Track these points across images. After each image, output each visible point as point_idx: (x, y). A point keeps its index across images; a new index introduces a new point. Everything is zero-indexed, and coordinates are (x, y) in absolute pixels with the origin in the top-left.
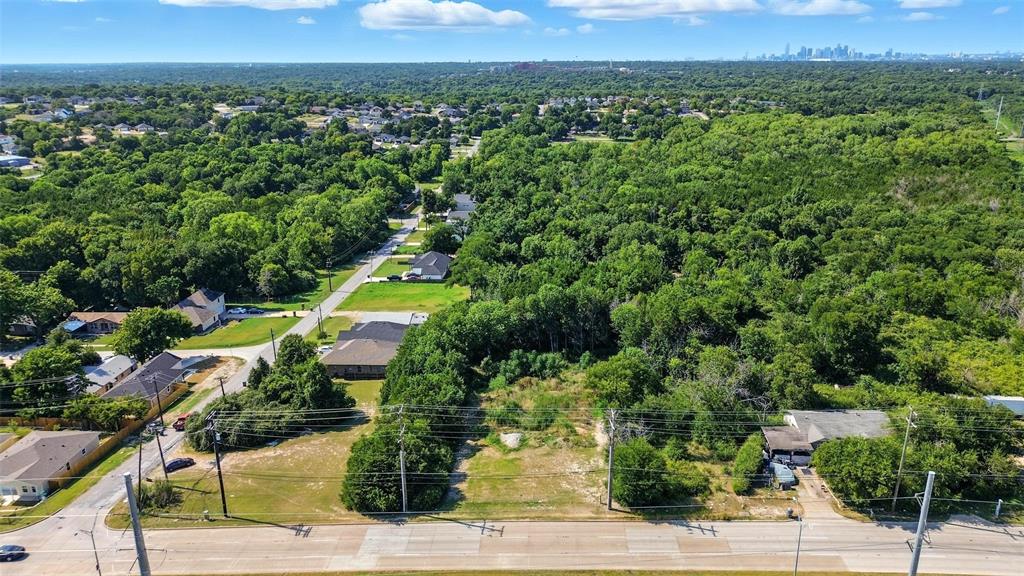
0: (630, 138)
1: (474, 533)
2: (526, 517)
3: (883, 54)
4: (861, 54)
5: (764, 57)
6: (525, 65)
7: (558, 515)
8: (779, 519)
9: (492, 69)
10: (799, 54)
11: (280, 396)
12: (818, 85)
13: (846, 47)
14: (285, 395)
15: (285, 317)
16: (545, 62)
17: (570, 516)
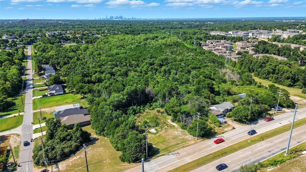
0: (83, 43)
1: (171, 157)
2: (180, 148)
3: (131, 18)
4: (126, 18)
5: (100, 18)
6: (24, 21)
7: (187, 145)
8: (232, 130)
9: (11, 22)
10: (110, 18)
11: (66, 139)
12: (124, 27)
13: (122, 16)
14: (69, 137)
15: (15, 116)
16: (28, 19)
17: (190, 144)
